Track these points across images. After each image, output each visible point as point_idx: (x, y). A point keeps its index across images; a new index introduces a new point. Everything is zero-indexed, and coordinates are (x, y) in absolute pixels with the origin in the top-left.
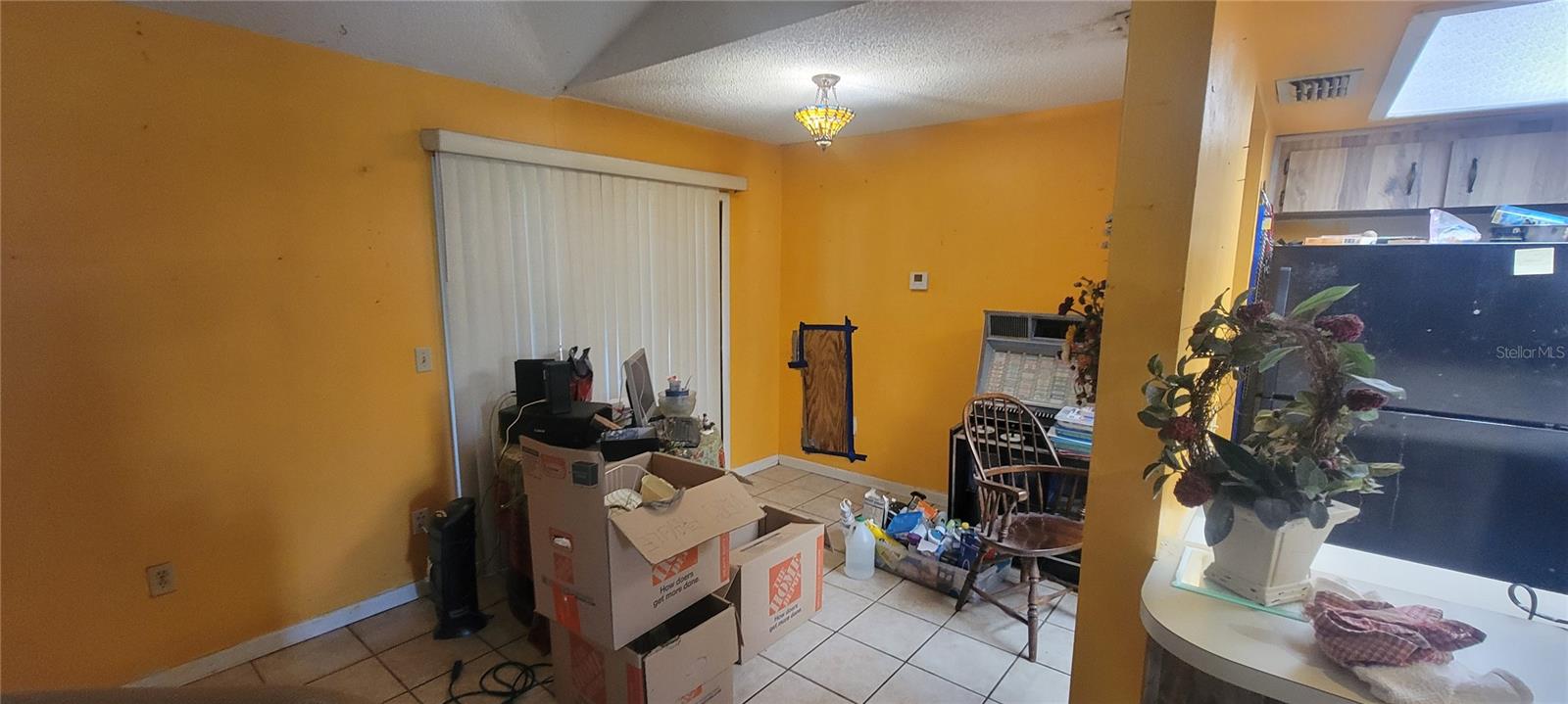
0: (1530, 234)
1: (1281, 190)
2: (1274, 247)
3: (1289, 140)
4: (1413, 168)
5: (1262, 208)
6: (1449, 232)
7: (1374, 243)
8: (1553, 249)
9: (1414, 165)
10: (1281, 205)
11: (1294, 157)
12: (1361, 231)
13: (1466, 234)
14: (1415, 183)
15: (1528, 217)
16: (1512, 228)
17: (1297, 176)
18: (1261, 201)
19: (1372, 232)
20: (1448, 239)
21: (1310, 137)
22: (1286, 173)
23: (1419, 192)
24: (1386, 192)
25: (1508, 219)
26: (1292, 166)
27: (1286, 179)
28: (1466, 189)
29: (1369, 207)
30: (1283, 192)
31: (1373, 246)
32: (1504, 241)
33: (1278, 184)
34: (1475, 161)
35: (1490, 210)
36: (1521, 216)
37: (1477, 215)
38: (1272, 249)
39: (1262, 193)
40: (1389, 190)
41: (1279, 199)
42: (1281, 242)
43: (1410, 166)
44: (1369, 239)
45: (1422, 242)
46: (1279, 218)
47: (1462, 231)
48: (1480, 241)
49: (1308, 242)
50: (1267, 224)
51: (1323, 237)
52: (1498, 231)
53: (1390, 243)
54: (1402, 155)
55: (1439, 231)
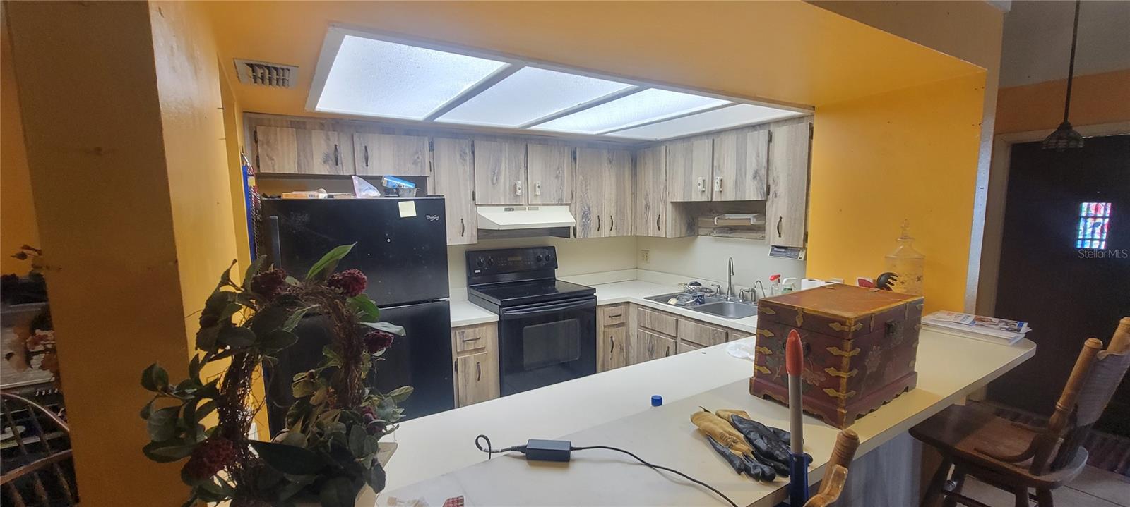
0: (401, 193)
1: (255, 156)
2: (262, 201)
3: (252, 116)
4: (336, 148)
5: (245, 168)
6: (364, 192)
7: (326, 198)
8: (413, 202)
9: (336, 146)
10: (259, 167)
11: (260, 130)
12: (316, 189)
13: (373, 193)
14: (339, 158)
15: (398, 183)
16: (393, 189)
17: (265, 146)
18: (243, 163)
19: (323, 190)
20: (365, 195)
21: (269, 117)
22: (256, 142)
23: (342, 163)
24: (324, 162)
25: (390, 183)
26: (260, 137)
27: (257, 147)
28: (365, 164)
29: (317, 172)
30: (258, 157)
31: (326, 200)
32: (392, 197)
33: (252, 151)
34: (366, 147)
35: (381, 178)
36: (395, 182)
37: (375, 180)
38: (260, 202)
39: (242, 156)
40: (325, 162)
41: (255, 162)
42: (265, 196)
43: (334, 147)
44: (323, 195)
45: (352, 197)
46: (259, 176)
47: (370, 191)
48: (380, 197)
49: (285, 196)
50: (252, 181)
51: (294, 193)
52: (387, 191)
53: (335, 198)
54: (328, 138)
55: (360, 190)
